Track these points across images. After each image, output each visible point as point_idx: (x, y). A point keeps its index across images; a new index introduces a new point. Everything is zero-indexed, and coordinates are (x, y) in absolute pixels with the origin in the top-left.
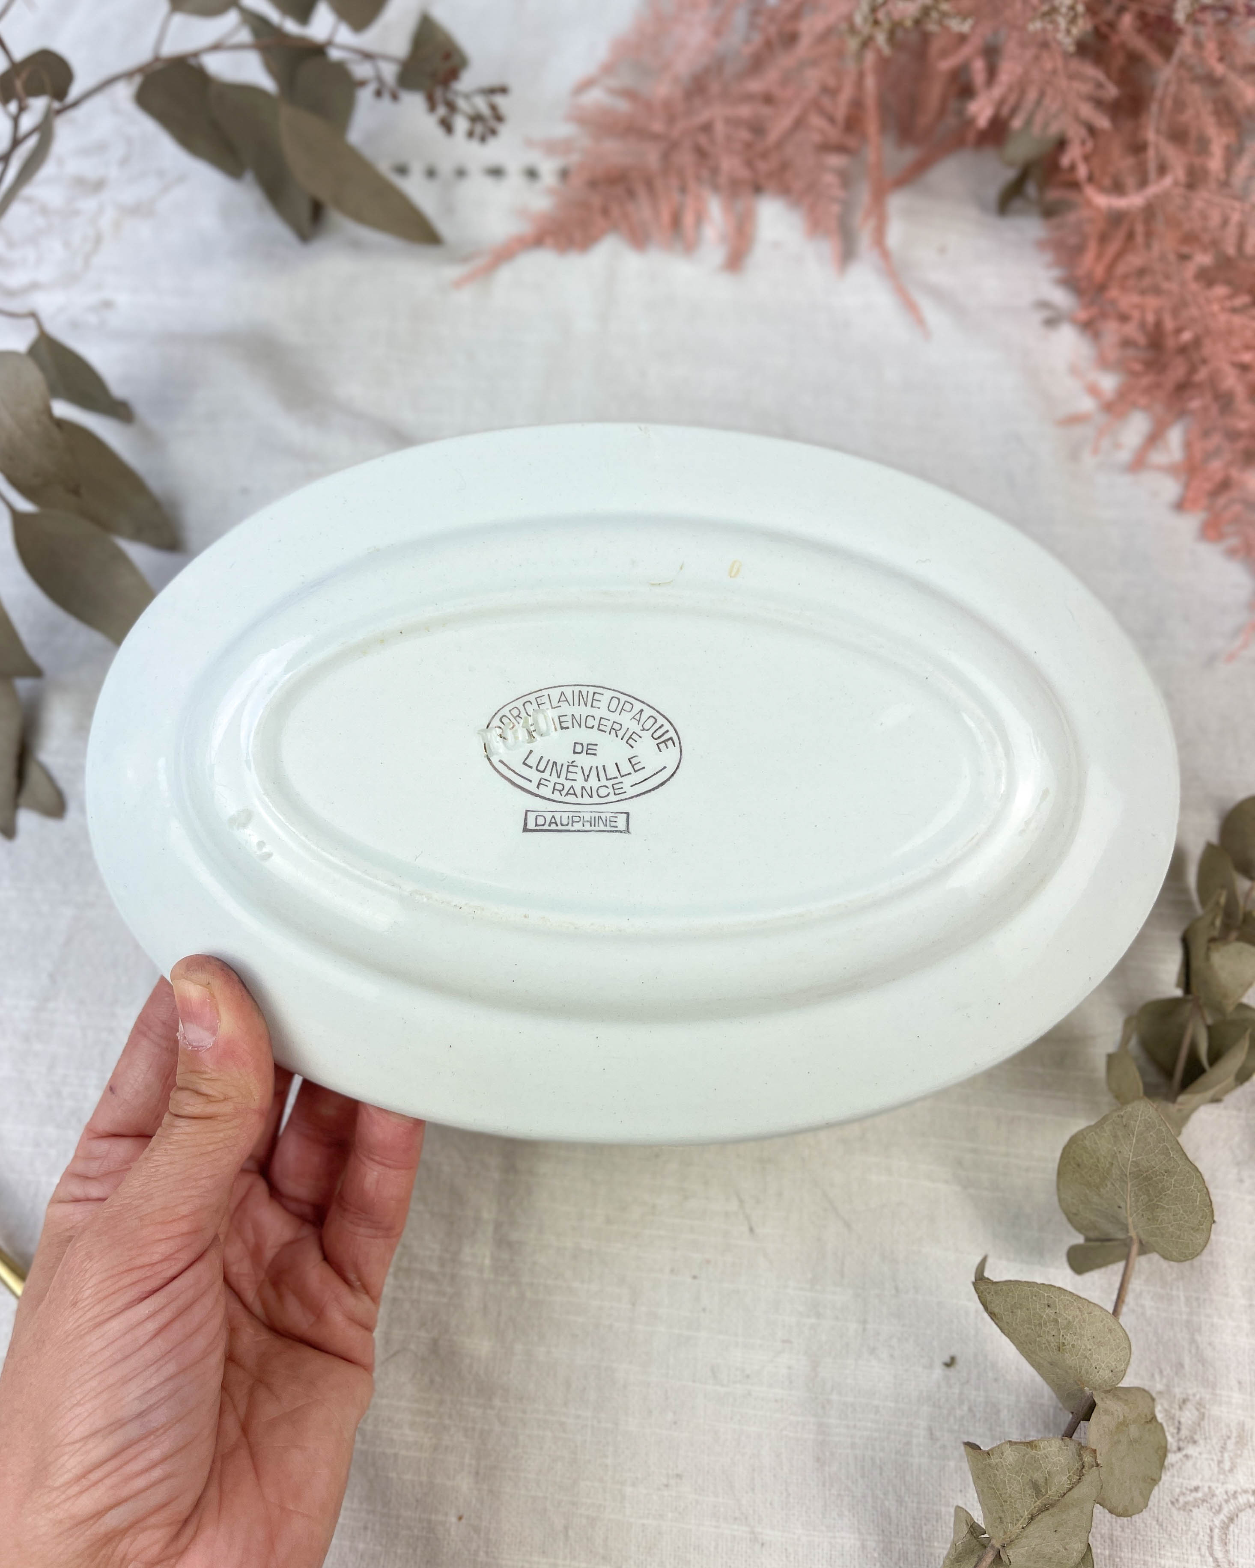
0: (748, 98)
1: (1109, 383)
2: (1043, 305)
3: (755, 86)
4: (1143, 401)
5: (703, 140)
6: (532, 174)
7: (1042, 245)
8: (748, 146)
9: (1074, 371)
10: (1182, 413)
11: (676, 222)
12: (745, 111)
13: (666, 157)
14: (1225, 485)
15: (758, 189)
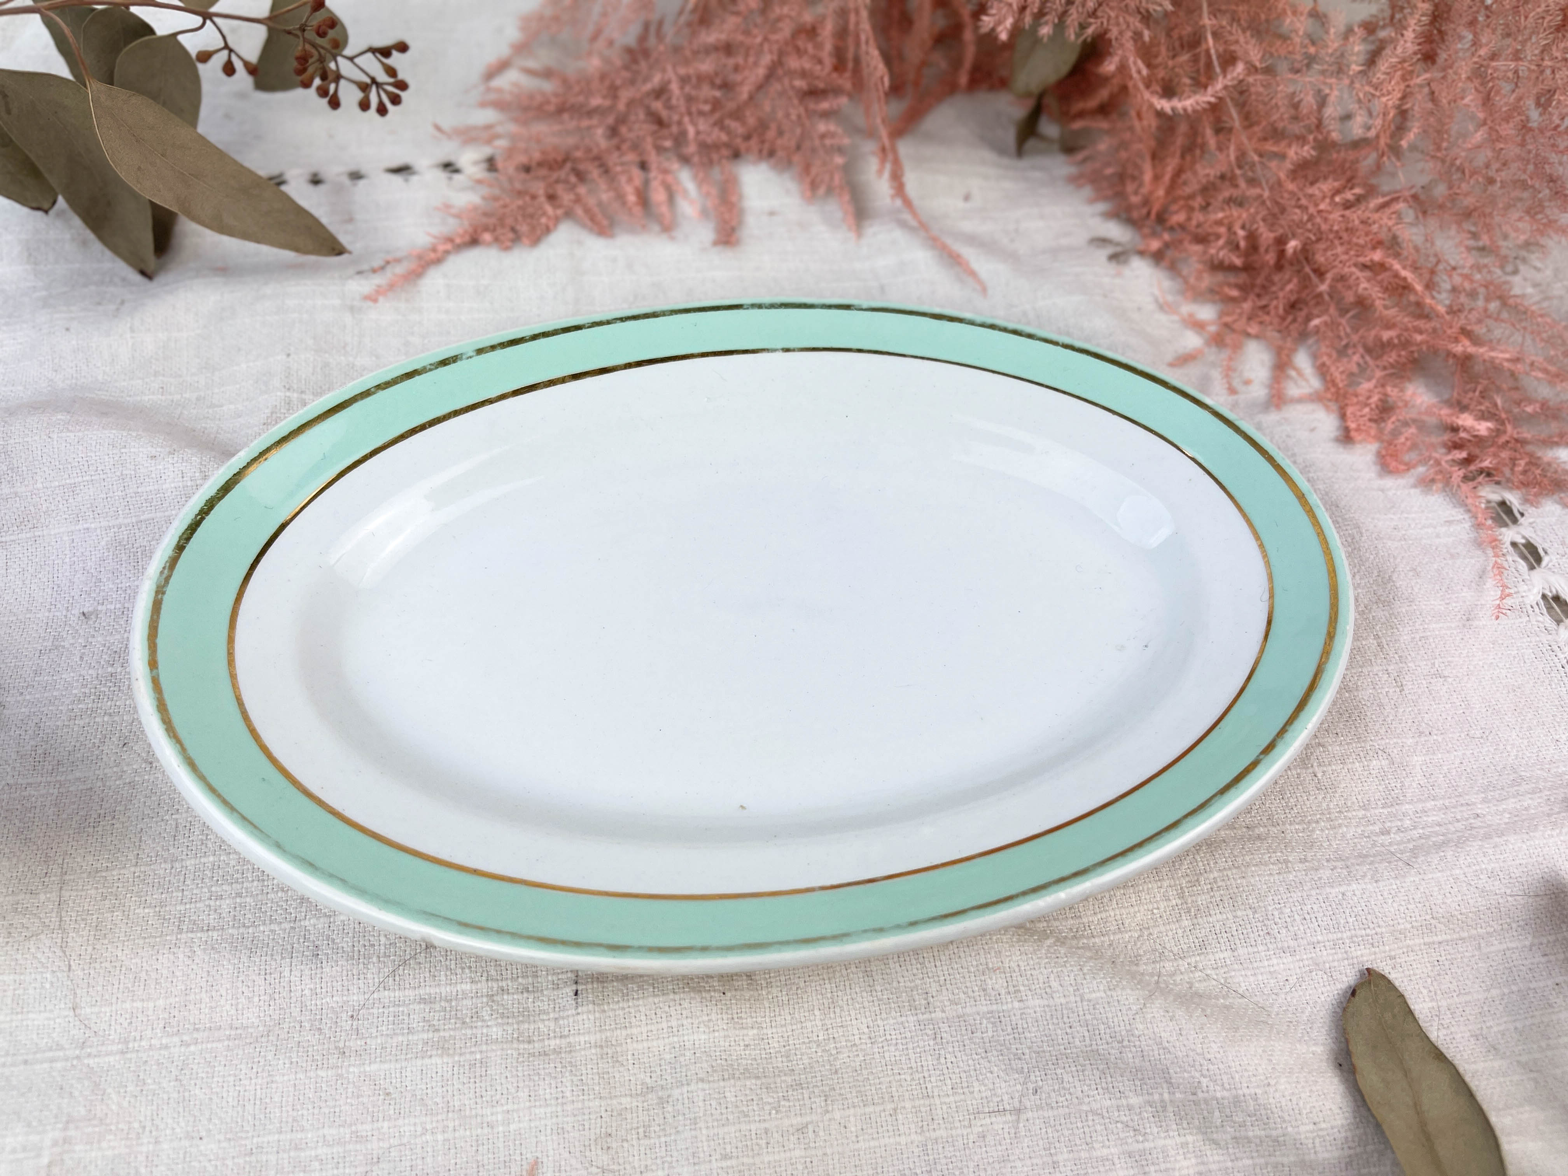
0: (709, 50)
1: (1207, 312)
2: (1102, 241)
3: (710, 37)
4: (1253, 329)
5: (657, 106)
6: (449, 167)
7: (1075, 181)
8: (716, 105)
9: (1163, 307)
10: (1303, 336)
11: (644, 200)
12: (706, 66)
13: (613, 131)
14: (1385, 409)
15: (736, 155)
